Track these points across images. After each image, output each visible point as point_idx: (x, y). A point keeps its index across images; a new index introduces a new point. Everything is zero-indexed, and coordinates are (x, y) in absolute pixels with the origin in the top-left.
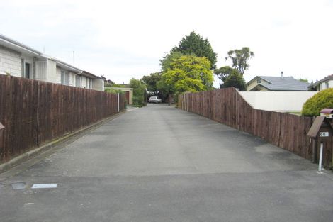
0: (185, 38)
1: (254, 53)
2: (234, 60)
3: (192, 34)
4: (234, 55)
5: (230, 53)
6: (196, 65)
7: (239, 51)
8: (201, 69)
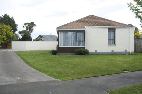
0: (2, 17)
1: (36, 25)
2: (27, 27)
3: (6, 15)
4: (27, 25)
5: (25, 24)
6: (4, 29)
7: (29, 24)
8: (6, 31)
